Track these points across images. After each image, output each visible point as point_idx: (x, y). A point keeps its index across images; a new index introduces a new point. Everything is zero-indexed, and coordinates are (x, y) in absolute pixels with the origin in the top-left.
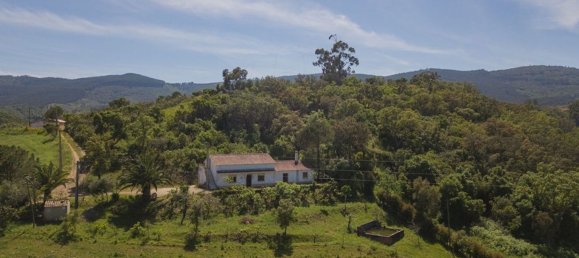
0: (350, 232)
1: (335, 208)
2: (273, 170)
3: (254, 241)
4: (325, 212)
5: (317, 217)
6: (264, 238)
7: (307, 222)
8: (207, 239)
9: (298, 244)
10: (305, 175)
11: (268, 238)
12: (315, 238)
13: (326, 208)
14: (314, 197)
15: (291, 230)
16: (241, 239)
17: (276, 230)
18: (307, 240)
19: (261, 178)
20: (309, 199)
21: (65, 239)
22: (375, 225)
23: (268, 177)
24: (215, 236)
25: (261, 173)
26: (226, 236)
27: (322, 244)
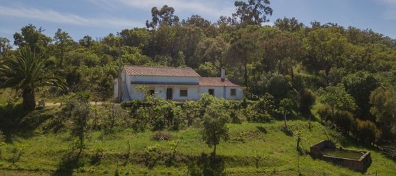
0: (301, 154)
1: (273, 125)
2: (197, 84)
3: (169, 163)
4: (263, 130)
5: (254, 135)
6: (183, 160)
7: (242, 140)
8: (96, 160)
9: (234, 170)
10: (233, 92)
11: (189, 160)
12: (257, 162)
13: (263, 125)
14: (245, 113)
15: (223, 150)
16: (148, 161)
17: (201, 148)
18: (247, 164)
19: (184, 93)
20: (241, 116)
22: (327, 146)
23: (192, 91)
24: (109, 156)
25: (183, 88)
26: (127, 156)
27: (269, 170)
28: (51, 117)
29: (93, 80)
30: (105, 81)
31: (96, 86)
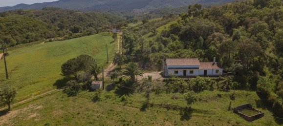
0: (229, 110)
1: (227, 93)
2: (198, 68)
3: (174, 109)
4: (220, 96)
5: (214, 98)
6: (179, 109)
7: (207, 101)
8: (152, 105)
9: (195, 114)
10: (217, 71)
11: (181, 109)
12: (206, 112)
13: (222, 93)
14: (217, 85)
15: (194, 106)
16: (168, 107)
18: (201, 113)
19: (191, 72)
20: (215, 86)
21: (96, 99)
23: (196, 72)
24: (156, 105)
25: (192, 70)
26: (161, 105)
27: (209, 116)
28: (139, 85)
29: (155, 61)
30: (160, 61)
31: (156, 64)
